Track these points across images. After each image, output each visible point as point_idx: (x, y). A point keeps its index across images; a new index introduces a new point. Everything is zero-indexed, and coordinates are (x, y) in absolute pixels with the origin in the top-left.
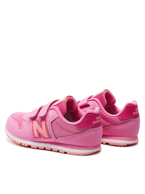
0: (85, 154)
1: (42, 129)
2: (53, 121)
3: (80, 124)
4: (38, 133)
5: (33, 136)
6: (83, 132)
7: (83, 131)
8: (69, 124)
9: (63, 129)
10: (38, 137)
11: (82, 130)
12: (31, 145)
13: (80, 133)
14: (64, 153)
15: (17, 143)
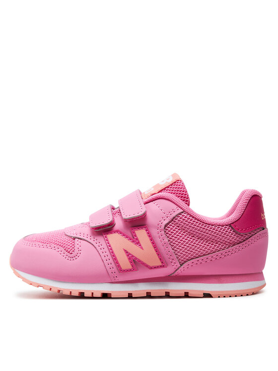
0: (253, 291)
1: (142, 248)
2: (168, 224)
3: (238, 222)
4: (129, 259)
5: (115, 269)
6: (247, 239)
7: (247, 237)
8: (213, 225)
9: (198, 239)
10: (130, 267)
11: (246, 235)
12: (113, 292)
13: (240, 242)
14: (204, 297)
15: (69, 294)
